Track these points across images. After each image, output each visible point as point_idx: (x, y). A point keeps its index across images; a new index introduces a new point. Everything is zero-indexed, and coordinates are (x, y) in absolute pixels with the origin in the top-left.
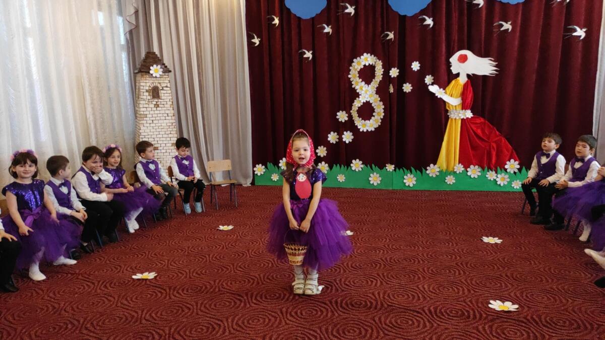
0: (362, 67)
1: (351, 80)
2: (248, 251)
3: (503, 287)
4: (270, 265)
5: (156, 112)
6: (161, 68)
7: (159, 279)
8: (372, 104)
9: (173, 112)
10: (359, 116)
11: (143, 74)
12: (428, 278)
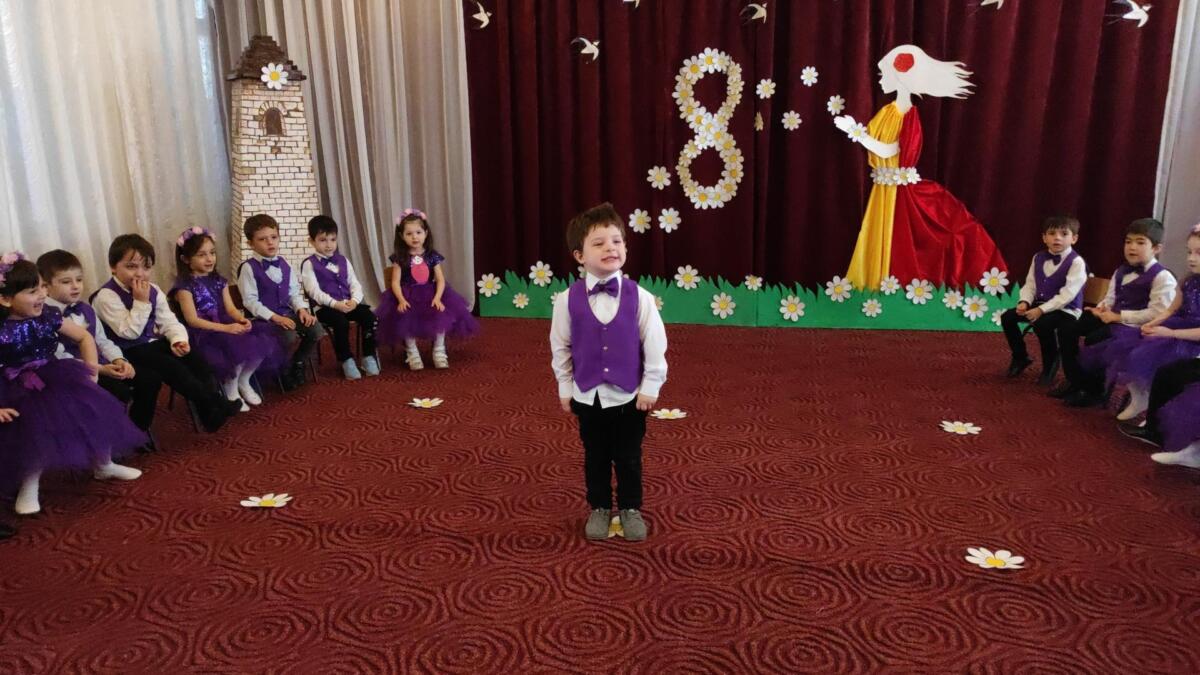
0: (702, 76)
1: (678, 102)
2: (476, 449)
3: (991, 522)
4: (524, 479)
5: (275, 163)
6: (284, 70)
7: (297, 508)
8: (719, 152)
9: (310, 163)
10: (694, 178)
11: (246, 81)
12: (841, 504)
